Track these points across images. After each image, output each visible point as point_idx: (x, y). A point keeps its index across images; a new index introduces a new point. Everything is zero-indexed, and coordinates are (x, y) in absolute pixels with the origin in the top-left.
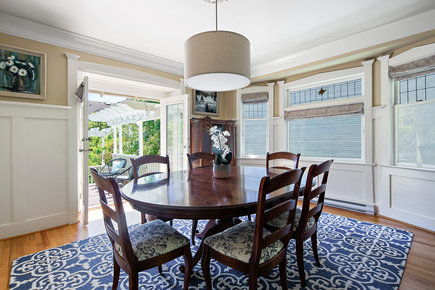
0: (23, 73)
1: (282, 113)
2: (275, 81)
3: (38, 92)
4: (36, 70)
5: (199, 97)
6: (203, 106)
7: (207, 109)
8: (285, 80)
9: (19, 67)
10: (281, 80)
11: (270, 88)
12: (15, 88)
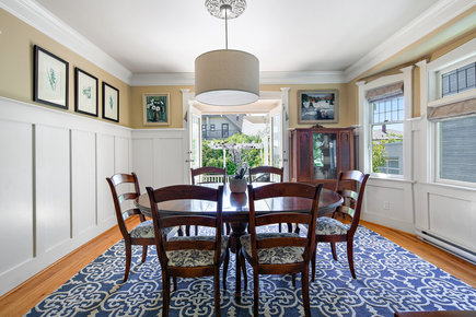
0: (158, 109)
1: (424, 111)
2: (413, 63)
3: (166, 121)
4: (165, 105)
5: (307, 104)
6: (313, 113)
7: (319, 116)
8: (428, 57)
9: (156, 105)
10: (422, 58)
11: (405, 76)
12: (154, 120)
